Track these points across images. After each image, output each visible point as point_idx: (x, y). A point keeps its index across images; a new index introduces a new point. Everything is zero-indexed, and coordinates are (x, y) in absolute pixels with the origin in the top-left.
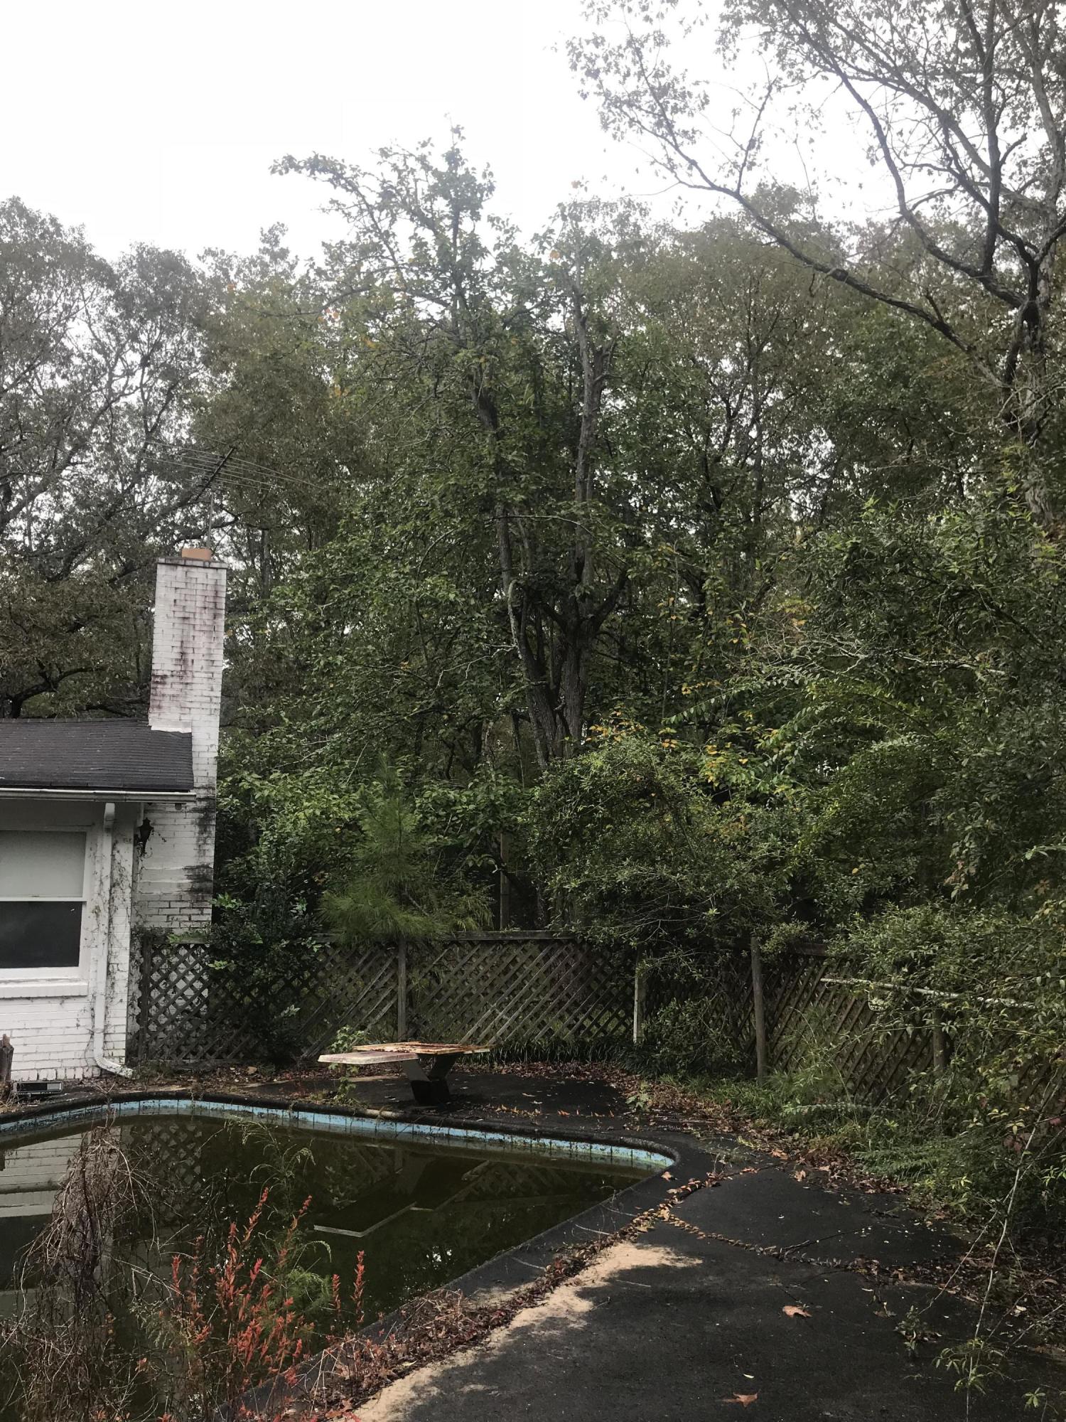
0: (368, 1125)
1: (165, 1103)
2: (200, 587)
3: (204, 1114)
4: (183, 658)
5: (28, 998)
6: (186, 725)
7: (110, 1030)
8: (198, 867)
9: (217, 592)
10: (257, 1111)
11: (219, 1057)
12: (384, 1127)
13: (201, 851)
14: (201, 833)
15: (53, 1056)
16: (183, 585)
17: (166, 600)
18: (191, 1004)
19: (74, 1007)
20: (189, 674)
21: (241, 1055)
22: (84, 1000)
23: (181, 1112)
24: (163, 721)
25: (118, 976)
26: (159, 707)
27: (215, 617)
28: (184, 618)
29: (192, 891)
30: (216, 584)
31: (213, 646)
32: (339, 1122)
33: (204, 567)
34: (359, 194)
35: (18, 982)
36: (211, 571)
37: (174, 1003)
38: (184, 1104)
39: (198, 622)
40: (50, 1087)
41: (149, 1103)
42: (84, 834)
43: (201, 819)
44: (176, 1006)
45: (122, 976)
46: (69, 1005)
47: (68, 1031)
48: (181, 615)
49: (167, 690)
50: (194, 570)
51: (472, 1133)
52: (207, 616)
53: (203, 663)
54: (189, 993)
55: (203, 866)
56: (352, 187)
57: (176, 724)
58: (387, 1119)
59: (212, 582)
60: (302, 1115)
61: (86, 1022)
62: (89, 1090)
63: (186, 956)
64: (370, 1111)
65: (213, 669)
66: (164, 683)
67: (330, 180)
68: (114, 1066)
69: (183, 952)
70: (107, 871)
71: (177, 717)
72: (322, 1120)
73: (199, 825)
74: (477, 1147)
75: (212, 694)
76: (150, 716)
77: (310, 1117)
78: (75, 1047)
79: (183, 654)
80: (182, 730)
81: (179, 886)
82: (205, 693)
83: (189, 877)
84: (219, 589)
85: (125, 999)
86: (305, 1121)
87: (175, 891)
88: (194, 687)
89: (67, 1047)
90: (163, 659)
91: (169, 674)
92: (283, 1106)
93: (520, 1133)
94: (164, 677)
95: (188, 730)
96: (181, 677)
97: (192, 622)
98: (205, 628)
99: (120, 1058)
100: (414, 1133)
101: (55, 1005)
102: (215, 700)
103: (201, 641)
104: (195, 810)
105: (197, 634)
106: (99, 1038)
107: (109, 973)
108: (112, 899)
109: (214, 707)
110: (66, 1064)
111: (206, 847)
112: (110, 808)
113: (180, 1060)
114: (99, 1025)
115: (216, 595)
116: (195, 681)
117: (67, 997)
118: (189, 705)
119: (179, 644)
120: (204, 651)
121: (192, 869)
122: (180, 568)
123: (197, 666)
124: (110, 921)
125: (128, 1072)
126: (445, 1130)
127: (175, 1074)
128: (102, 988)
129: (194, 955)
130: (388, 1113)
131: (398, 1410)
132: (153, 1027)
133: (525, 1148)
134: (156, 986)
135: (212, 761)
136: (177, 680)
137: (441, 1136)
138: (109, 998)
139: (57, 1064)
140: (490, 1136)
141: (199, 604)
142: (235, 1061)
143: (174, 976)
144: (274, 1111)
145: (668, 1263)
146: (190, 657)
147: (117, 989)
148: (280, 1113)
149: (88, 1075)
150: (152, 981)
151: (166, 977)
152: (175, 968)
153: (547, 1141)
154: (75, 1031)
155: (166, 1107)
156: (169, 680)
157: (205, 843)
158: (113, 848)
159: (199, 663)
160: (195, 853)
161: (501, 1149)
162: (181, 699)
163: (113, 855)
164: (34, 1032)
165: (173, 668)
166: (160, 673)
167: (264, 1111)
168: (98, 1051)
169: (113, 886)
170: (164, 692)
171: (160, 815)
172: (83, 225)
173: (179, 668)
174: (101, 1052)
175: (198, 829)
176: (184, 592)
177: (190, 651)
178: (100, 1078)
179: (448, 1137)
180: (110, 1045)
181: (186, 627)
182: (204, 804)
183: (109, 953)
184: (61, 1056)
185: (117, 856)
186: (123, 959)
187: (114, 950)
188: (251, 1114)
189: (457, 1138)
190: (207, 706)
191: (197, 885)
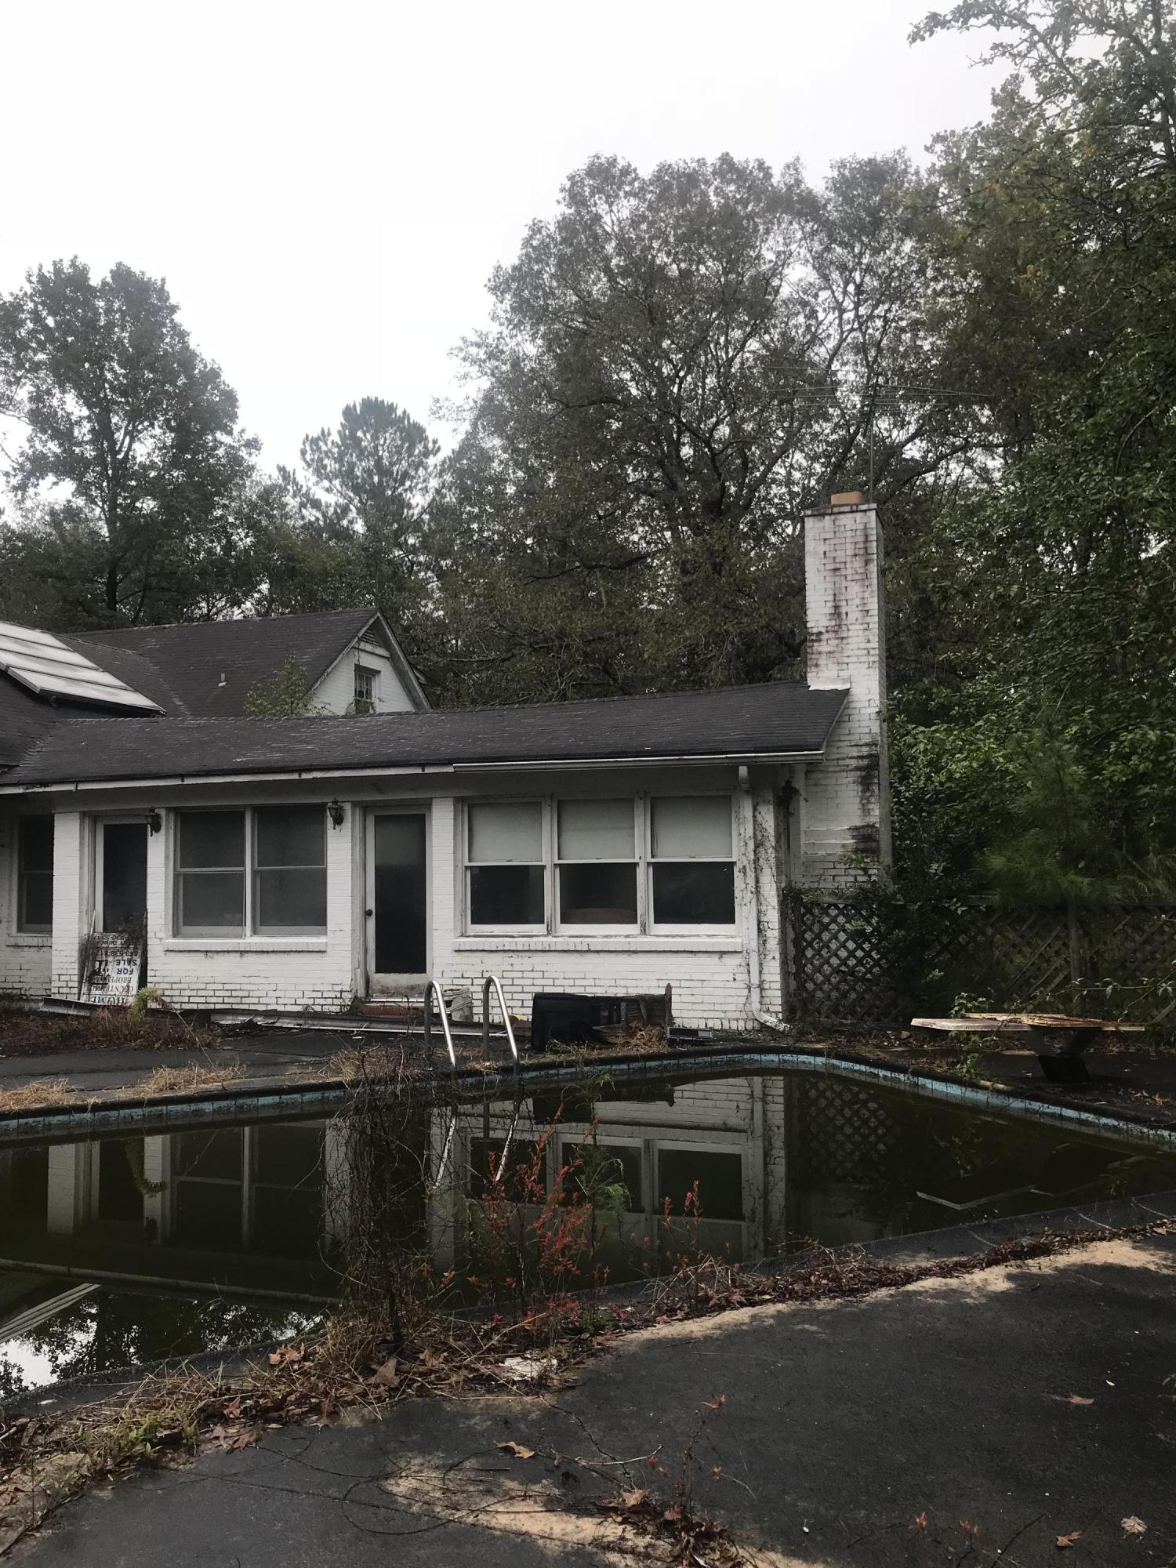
0: (981, 1097)
1: (802, 1058)
2: (849, 534)
3: (836, 1072)
4: (837, 613)
5: (691, 952)
6: (844, 681)
7: (766, 986)
8: (863, 827)
9: (866, 536)
10: (882, 1073)
11: (878, 1020)
12: (996, 1101)
13: (866, 811)
14: (863, 791)
15: (717, 1007)
16: (831, 535)
17: (816, 554)
18: (846, 965)
19: (732, 962)
20: (844, 628)
21: (901, 1019)
22: (740, 956)
23: (818, 1069)
24: (821, 680)
25: (769, 933)
26: (817, 665)
27: (867, 562)
28: (835, 570)
29: (856, 851)
30: (865, 528)
31: (866, 595)
32: (955, 1090)
33: (852, 512)
34: (1027, 26)
35: (683, 936)
36: (858, 515)
37: (828, 962)
38: (820, 1060)
39: (849, 571)
40: (701, 1034)
41: (788, 1057)
42: (730, 797)
43: (863, 777)
44: (830, 966)
45: (773, 934)
46: (727, 959)
47: (728, 985)
48: (832, 567)
49: (823, 647)
50: (841, 516)
51: (1084, 1116)
52: (858, 563)
53: (858, 615)
54: (843, 953)
55: (868, 826)
56: (1019, 19)
57: (833, 681)
58: (999, 1092)
59: (861, 527)
60: (921, 1081)
61: (742, 977)
62: (745, 1040)
63: (837, 916)
64: (982, 1082)
65: (868, 619)
66: (820, 640)
67: (990, 22)
68: (771, 1020)
69: (833, 912)
70: (750, 832)
71: (834, 674)
72: (939, 1086)
73: (861, 783)
74: (1091, 1131)
75: (869, 646)
76: (809, 675)
77: (929, 1083)
78: (735, 1000)
79: (836, 607)
80: (840, 687)
81: (844, 846)
82: (862, 646)
83: (854, 837)
84: (869, 532)
85: (777, 956)
86: (924, 1087)
87: (839, 851)
88: (850, 640)
89: (729, 1000)
90: (817, 615)
91: (823, 630)
92: (903, 1070)
93: (1137, 1120)
94: (820, 633)
95: (847, 686)
96: (836, 632)
97: (843, 572)
98: (857, 577)
99: (777, 1013)
100: (1027, 1110)
101: (715, 958)
102: (872, 652)
103: (854, 591)
104: (857, 769)
105: (849, 584)
106: (756, 993)
107: (760, 931)
108: (756, 860)
109: (872, 659)
110: (729, 1015)
111: (871, 806)
112: (743, 771)
113: (837, 1020)
114: (755, 980)
115: (866, 540)
116: (850, 634)
117: (725, 953)
118: (846, 660)
119: (832, 598)
120: (858, 601)
121: (856, 828)
122: (827, 518)
123: (851, 618)
124: (757, 881)
125: (782, 1027)
126: (1056, 1110)
127: (826, 1033)
128: (754, 945)
129: (844, 915)
130: (1001, 1086)
131: (720, 1328)
132: (810, 986)
133: (1141, 1138)
134: (810, 944)
135: (874, 716)
136: (832, 635)
137: (1053, 1115)
138: (762, 954)
139: (722, 1015)
140: (1104, 1120)
141: (850, 552)
142: (893, 1024)
143: (826, 936)
144: (896, 1075)
145: (1152, 1267)
146: (843, 610)
147: (768, 946)
148: (902, 1077)
149: (749, 1027)
150: (805, 940)
151: (818, 936)
152: (826, 928)
153: (1166, 1133)
154: (732, 984)
155: (804, 1062)
156: (825, 637)
157: (869, 802)
158: (755, 809)
159: (853, 613)
160: (859, 812)
161: (1116, 1136)
162: (837, 655)
163: (754, 817)
164: (699, 984)
165: (827, 623)
166: (815, 630)
167: (888, 1074)
168: (756, 1005)
169: (757, 846)
170: (820, 649)
171: (821, 775)
172: (798, 159)
173: (833, 623)
174: (759, 1006)
175: (860, 788)
176: (833, 542)
177: (843, 603)
178: (760, 1031)
179: (1061, 1117)
180: (767, 1000)
181: (837, 579)
182: (865, 762)
183: (759, 912)
184: (724, 1008)
185: (759, 818)
186: (773, 917)
187: (763, 908)
188: (877, 1076)
189: (1070, 1119)
190: (864, 659)
191: (861, 846)
